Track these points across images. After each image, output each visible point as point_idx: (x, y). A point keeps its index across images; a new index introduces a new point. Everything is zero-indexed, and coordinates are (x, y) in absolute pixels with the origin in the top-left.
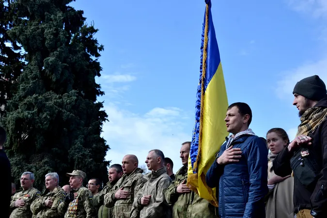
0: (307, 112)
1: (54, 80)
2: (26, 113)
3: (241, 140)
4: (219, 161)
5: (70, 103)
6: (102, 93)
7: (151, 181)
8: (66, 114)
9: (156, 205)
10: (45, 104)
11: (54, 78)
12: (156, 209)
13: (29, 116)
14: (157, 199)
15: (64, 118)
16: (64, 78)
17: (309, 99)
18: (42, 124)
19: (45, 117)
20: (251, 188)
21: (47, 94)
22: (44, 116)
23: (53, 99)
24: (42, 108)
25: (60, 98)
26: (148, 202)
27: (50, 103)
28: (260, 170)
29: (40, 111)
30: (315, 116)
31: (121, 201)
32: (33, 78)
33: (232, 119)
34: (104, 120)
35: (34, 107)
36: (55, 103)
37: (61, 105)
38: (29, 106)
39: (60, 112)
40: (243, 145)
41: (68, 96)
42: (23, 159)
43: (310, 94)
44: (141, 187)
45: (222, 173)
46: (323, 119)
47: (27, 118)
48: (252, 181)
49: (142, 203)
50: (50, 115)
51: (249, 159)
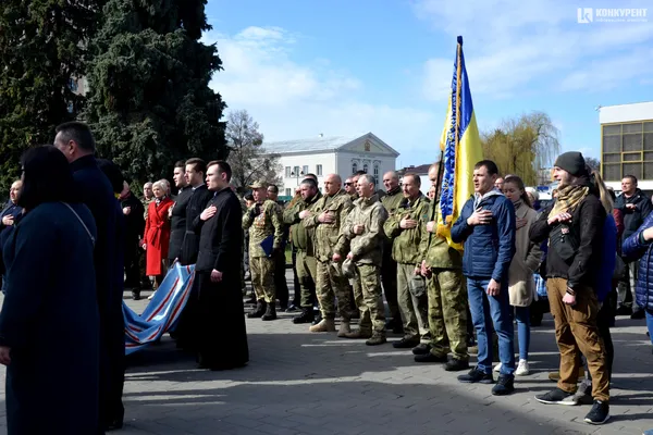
0: (567, 189)
1: (153, 13)
2: (120, 59)
3: (490, 201)
4: (470, 221)
5: (176, 46)
6: (209, 27)
7: (364, 209)
8: (172, 61)
9: (372, 235)
10: (144, 47)
11: (152, 11)
12: (372, 239)
13: (125, 63)
14: (372, 229)
15: (170, 67)
16: (166, 10)
17: (571, 175)
18: (141, 73)
19: (146, 66)
20: (501, 249)
21: (143, 33)
22: (144, 63)
23: (154, 40)
24: (141, 52)
25: (163, 39)
26: (362, 232)
27: (150, 46)
28: (510, 234)
29: (138, 57)
30: (575, 194)
31: (326, 225)
32: (125, 10)
33: (480, 178)
34: (218, 68)
35: (130, 51)
36: (157, 46)
37: (163, 49)
38: (123, 50)
39: (163, 58)
40: (494, 207)
41: (173, 37)
42: (120, 118)
43: (574, 170)
44: (349, 211)
45: (472, 232)
46: (583, 198)
47: (123, 66)
48: (502, 242)
49: (355, 232)
50: (151, 63)
51: (499, 222)
